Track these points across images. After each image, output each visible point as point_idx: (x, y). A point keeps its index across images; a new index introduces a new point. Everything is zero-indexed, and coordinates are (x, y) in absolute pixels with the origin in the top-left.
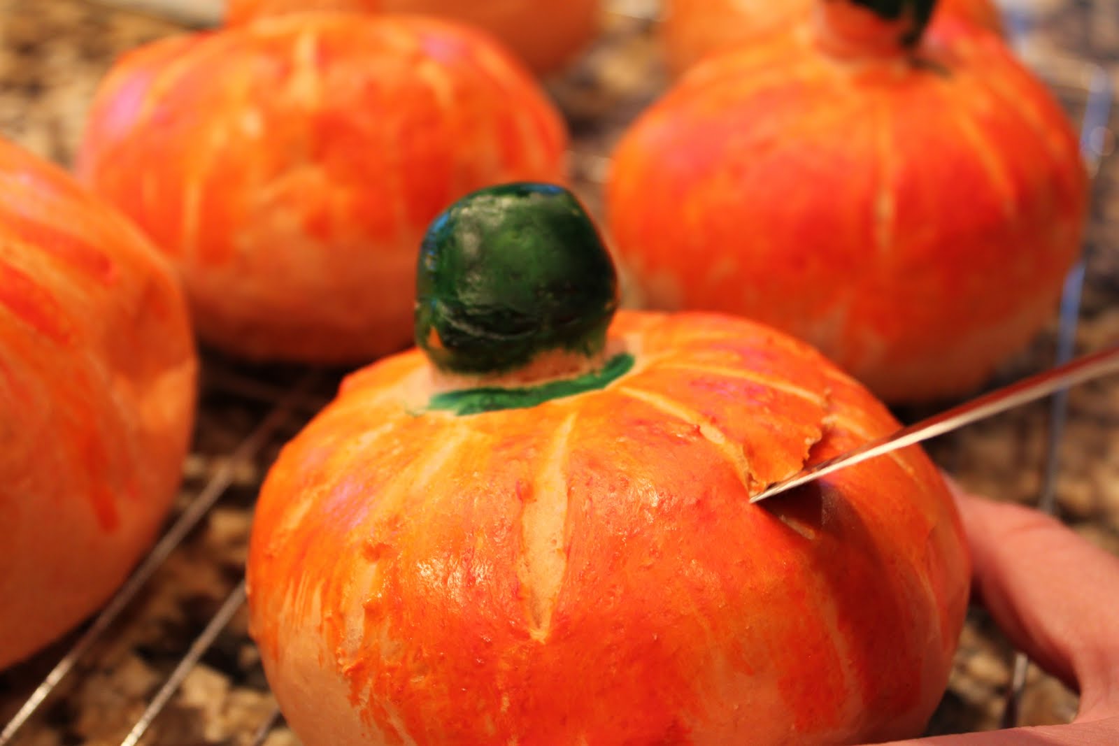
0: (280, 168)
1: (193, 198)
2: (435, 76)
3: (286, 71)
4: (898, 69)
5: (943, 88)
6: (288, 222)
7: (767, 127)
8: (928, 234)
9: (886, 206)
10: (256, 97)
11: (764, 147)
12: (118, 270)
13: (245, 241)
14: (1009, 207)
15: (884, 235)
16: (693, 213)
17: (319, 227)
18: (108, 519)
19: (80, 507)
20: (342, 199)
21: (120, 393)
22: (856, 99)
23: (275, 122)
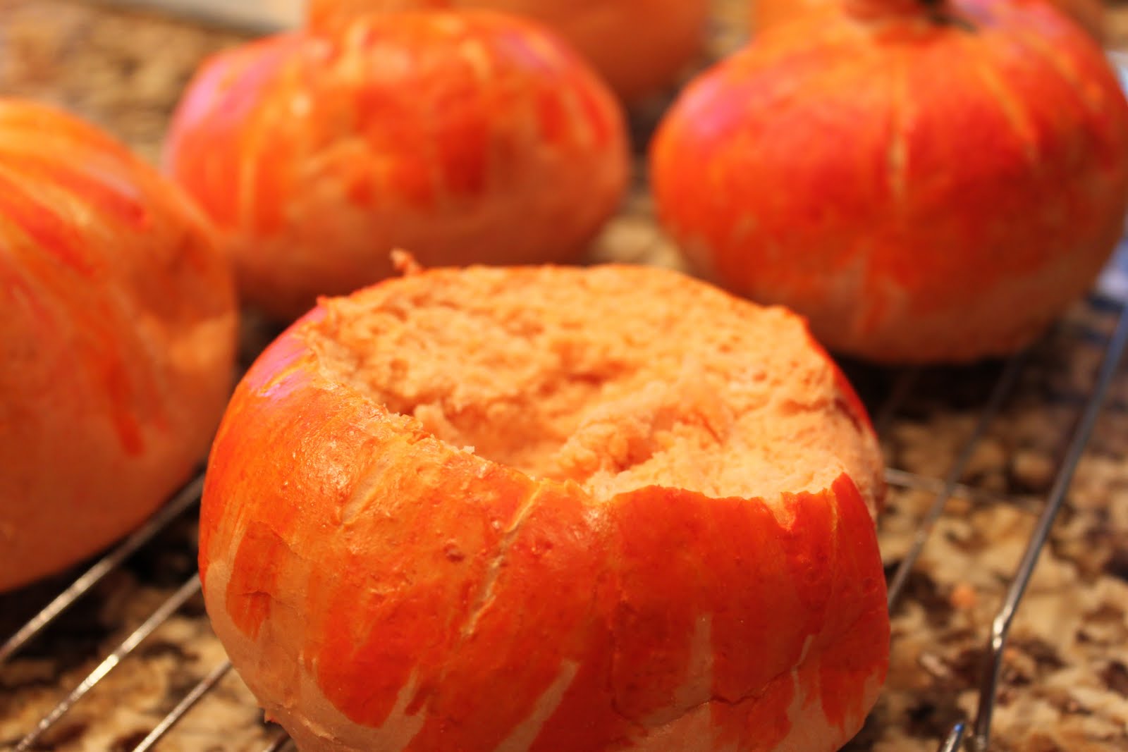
0: (324, 141)
1: (248, 172)
2: (474, 53)
3: (336, 54)
4: (920, 26)
5: (966, 42)
6: (332, 190)
7: (786, 86)
8: (943, 181)
9: (899, 154)
10: (306, 80)
11: (782, 104)
12: (149, 219)
13: (294, 210)
14: (1032, 154)
15: (897, 183)
16: (716, 173)
17: (361, 194)
18: (132, 443)
19: (102, 429)
20: (381, 167)
21: (147, 330)
22: (875, 55)
23: (323, 100)
